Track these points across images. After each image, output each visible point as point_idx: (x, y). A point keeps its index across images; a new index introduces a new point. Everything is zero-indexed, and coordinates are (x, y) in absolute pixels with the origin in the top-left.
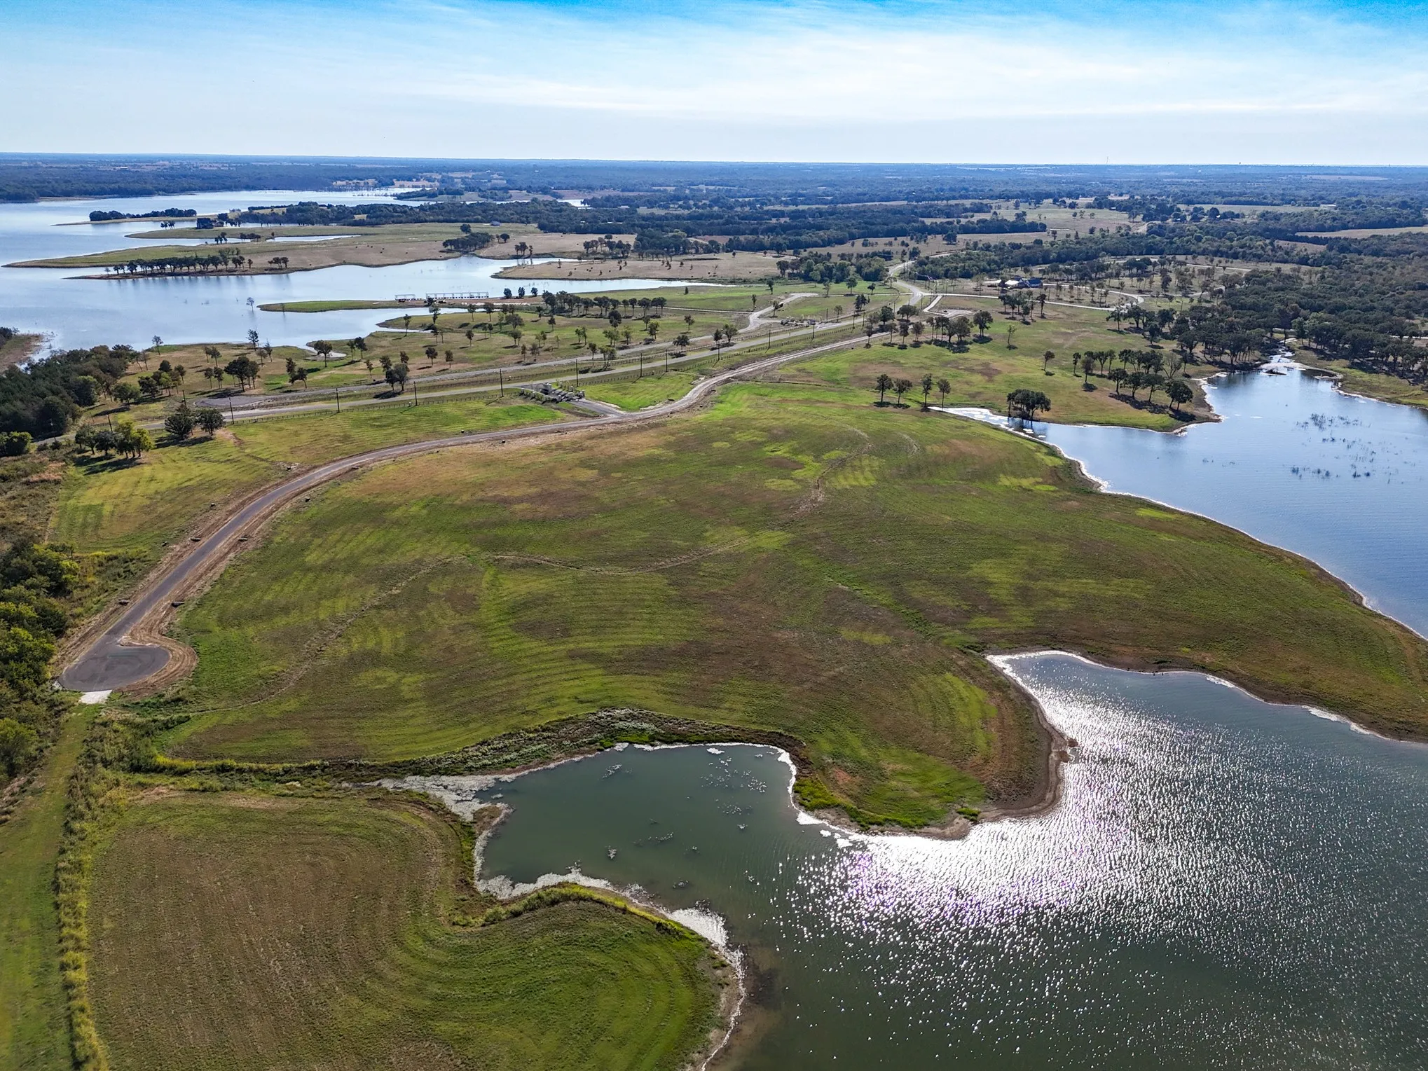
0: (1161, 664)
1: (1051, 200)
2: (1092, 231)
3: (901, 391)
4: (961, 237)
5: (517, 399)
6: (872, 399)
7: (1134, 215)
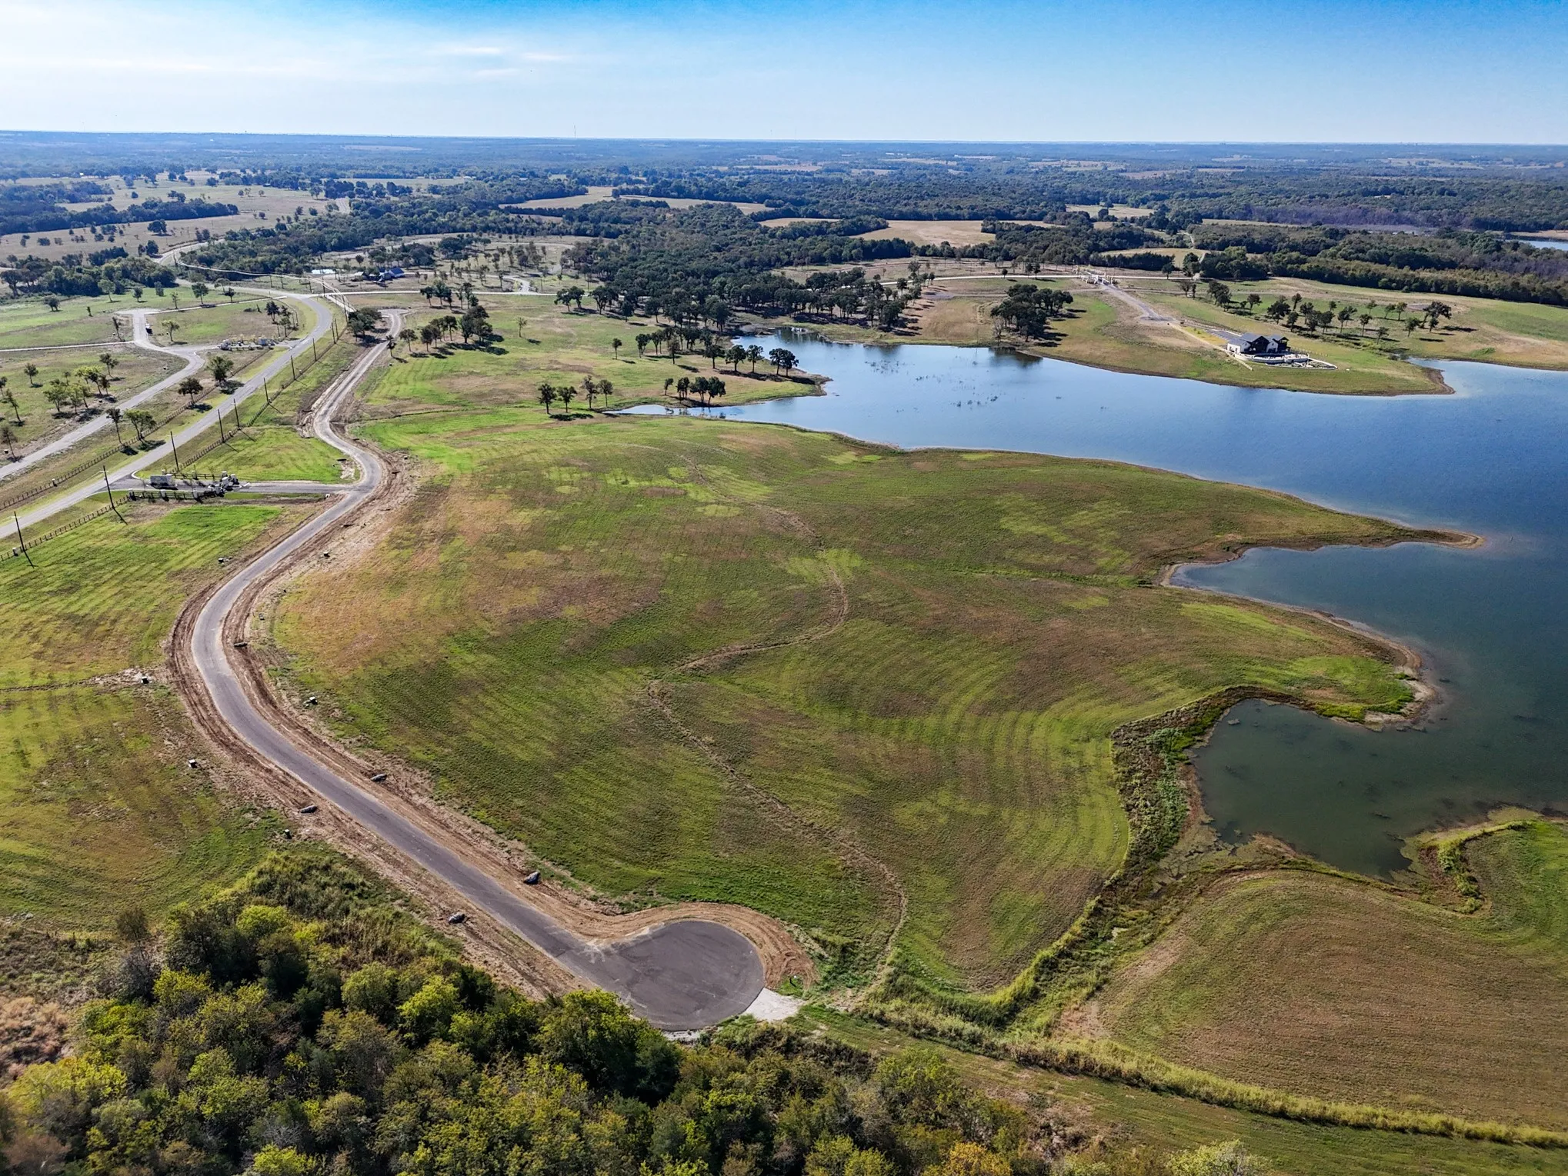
1: (166, 175)
2: (299, 211)
3: (567, 400)
4: (170, 224)
5: (144, 507)
6: (538, 414)
7: (317, 192)
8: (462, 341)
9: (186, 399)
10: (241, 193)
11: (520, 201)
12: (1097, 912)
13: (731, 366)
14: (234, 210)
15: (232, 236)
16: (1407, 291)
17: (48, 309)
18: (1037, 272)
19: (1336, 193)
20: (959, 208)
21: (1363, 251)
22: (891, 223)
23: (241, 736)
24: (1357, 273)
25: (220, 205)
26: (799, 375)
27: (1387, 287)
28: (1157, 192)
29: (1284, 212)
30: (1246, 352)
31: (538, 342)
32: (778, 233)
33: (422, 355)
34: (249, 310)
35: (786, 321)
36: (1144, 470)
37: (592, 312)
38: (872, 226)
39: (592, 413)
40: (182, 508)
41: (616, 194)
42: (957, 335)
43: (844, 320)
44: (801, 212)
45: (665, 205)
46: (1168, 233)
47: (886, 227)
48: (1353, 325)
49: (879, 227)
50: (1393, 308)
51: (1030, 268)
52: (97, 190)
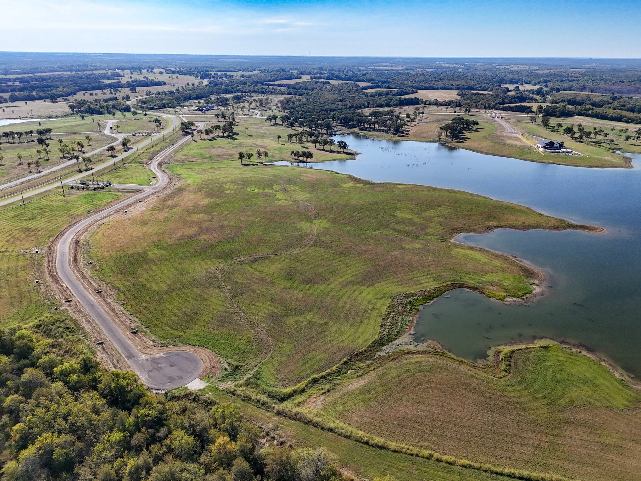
0: (489, 229)
1: (145, 70)
2: (188, 84)
3: (249, 158)
4: (138, 89)
5: (74, 191)
6: (238, 163)
7: (197, 77)
8: (222, 134)
9: (110, 153)
10: (170, 77)
11: (274, 81)
12: (346, 363)
13: (322, 147)
14: (164, 84)
15: (159, 93)
16: (635, 124)
17: (81, 119)
18: (469, 112)
19: (627, 81)
20: (452, 85)
21: (624, 106)
22: (419, 91)
23: (59, 274)
24: (614, 115)
25: (159, 81)
26: (349, 151)
27: (626, 121)
28: (545, 79)
29: (600, 88)
30: (544, 147)
31: (251, 136)
32: (369, 95)
33: (204, 140)
34: (150, 121)
35: (356, 130)
36: (471, 194)
37: (280, 125)
38: (410, 92)
39: (259, 164)
40: (88, 192)
41: (311, 78)
42: (423, 137)
43: (379, 130)
44: (383, 86)
45: (329, 83)
46: (540, 97)
47: (417, 92)
48: (600, 138)
49: (414, 93)
50: (622, 130)
51: (466, 110)
52: (118, 75)
